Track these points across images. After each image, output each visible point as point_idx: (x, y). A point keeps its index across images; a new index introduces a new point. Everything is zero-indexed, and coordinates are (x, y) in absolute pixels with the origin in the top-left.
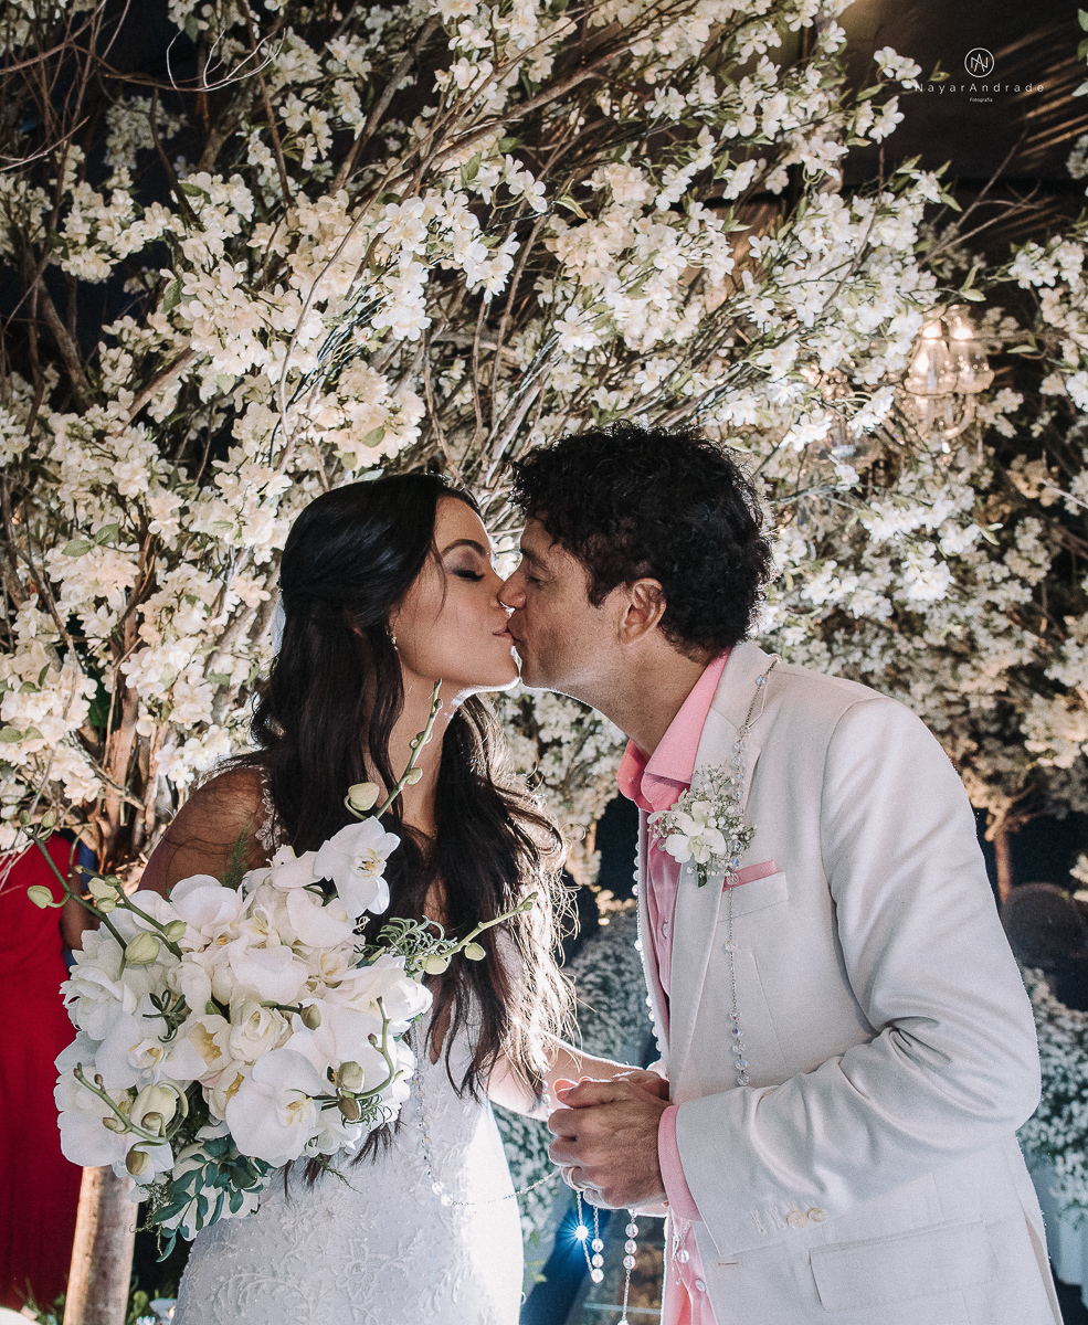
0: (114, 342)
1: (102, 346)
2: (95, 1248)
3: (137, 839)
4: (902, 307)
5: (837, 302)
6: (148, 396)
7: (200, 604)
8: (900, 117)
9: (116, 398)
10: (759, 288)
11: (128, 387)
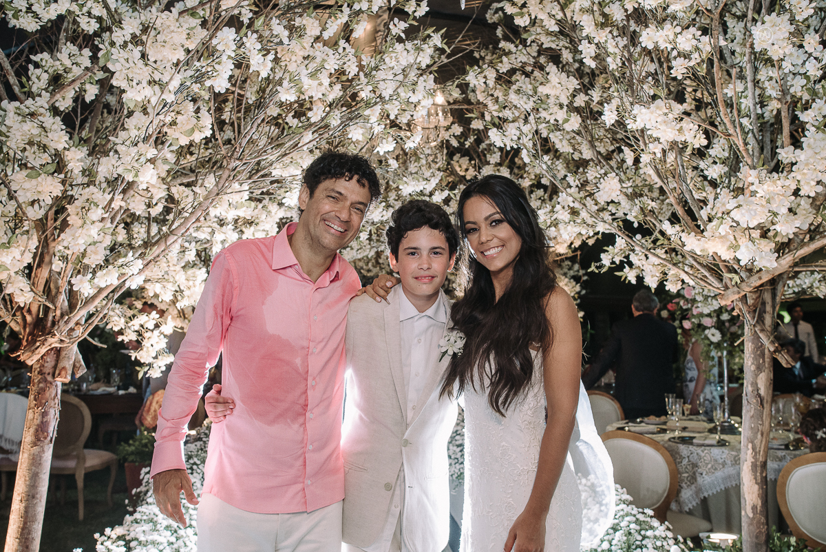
0: (37, 65)
1: (31, 67)
2: (22, 534)
3: (49, 324)
4: (426, 96)
5: (399, 90)
6: (58, 96)
7: (100, 207)
8: (428, 9)
9: (40, 95)
10: (366, 80)
11: (46, 90)
